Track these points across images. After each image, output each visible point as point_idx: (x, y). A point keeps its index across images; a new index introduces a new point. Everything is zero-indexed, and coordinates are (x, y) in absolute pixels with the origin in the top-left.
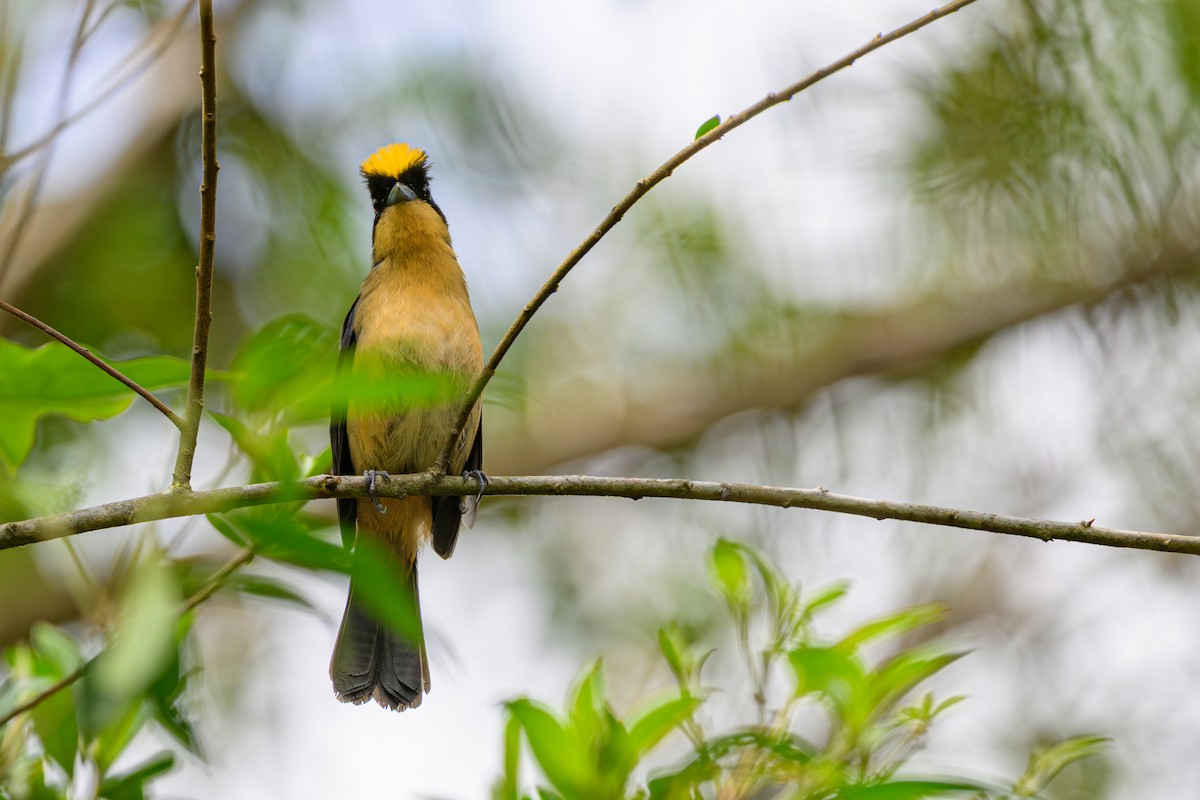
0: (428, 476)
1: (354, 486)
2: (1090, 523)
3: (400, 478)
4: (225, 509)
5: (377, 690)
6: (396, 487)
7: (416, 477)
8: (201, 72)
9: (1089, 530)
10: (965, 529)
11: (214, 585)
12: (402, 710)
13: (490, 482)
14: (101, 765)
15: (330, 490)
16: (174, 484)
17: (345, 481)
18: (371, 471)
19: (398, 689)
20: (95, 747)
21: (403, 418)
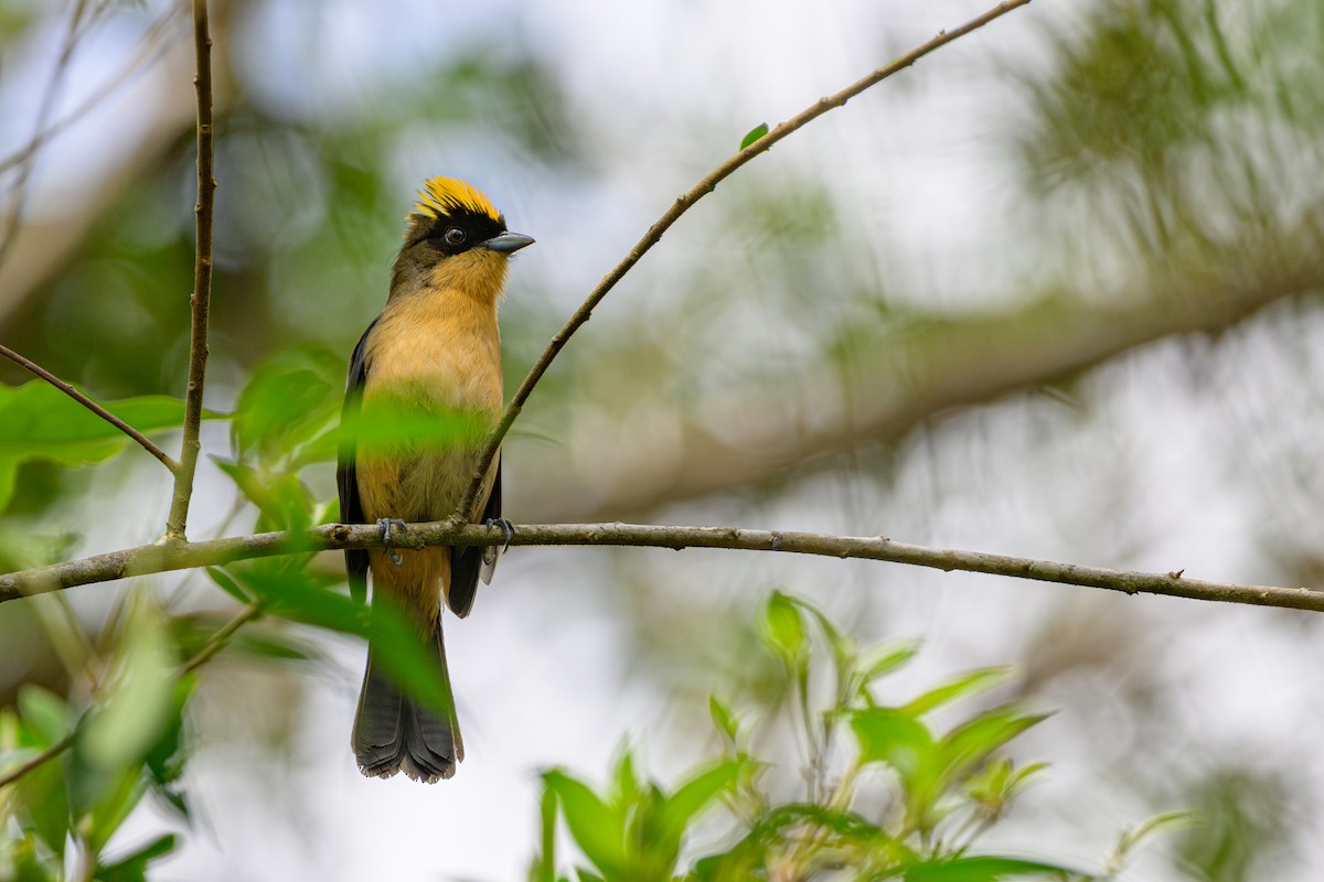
0: (448, 525)
1: (366, 535)
2: (1179, 574)
3: (417, 527)
4: (226, 560)
5: (405, 762)
6: (413, 537)
7: (435, 526)
8: (195, 80)
9: (1178, 582)
10: (1040, 582)
11: (214, 645)
12: (434, 782)
13: (517, 531)
14: (93, 844)
15: (338, 540)
16: (167, 534)
17: (356, 530)
18: (385, 520)
19: (429, 759)
20: (87, 824)
21: (415, 464)
